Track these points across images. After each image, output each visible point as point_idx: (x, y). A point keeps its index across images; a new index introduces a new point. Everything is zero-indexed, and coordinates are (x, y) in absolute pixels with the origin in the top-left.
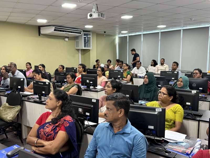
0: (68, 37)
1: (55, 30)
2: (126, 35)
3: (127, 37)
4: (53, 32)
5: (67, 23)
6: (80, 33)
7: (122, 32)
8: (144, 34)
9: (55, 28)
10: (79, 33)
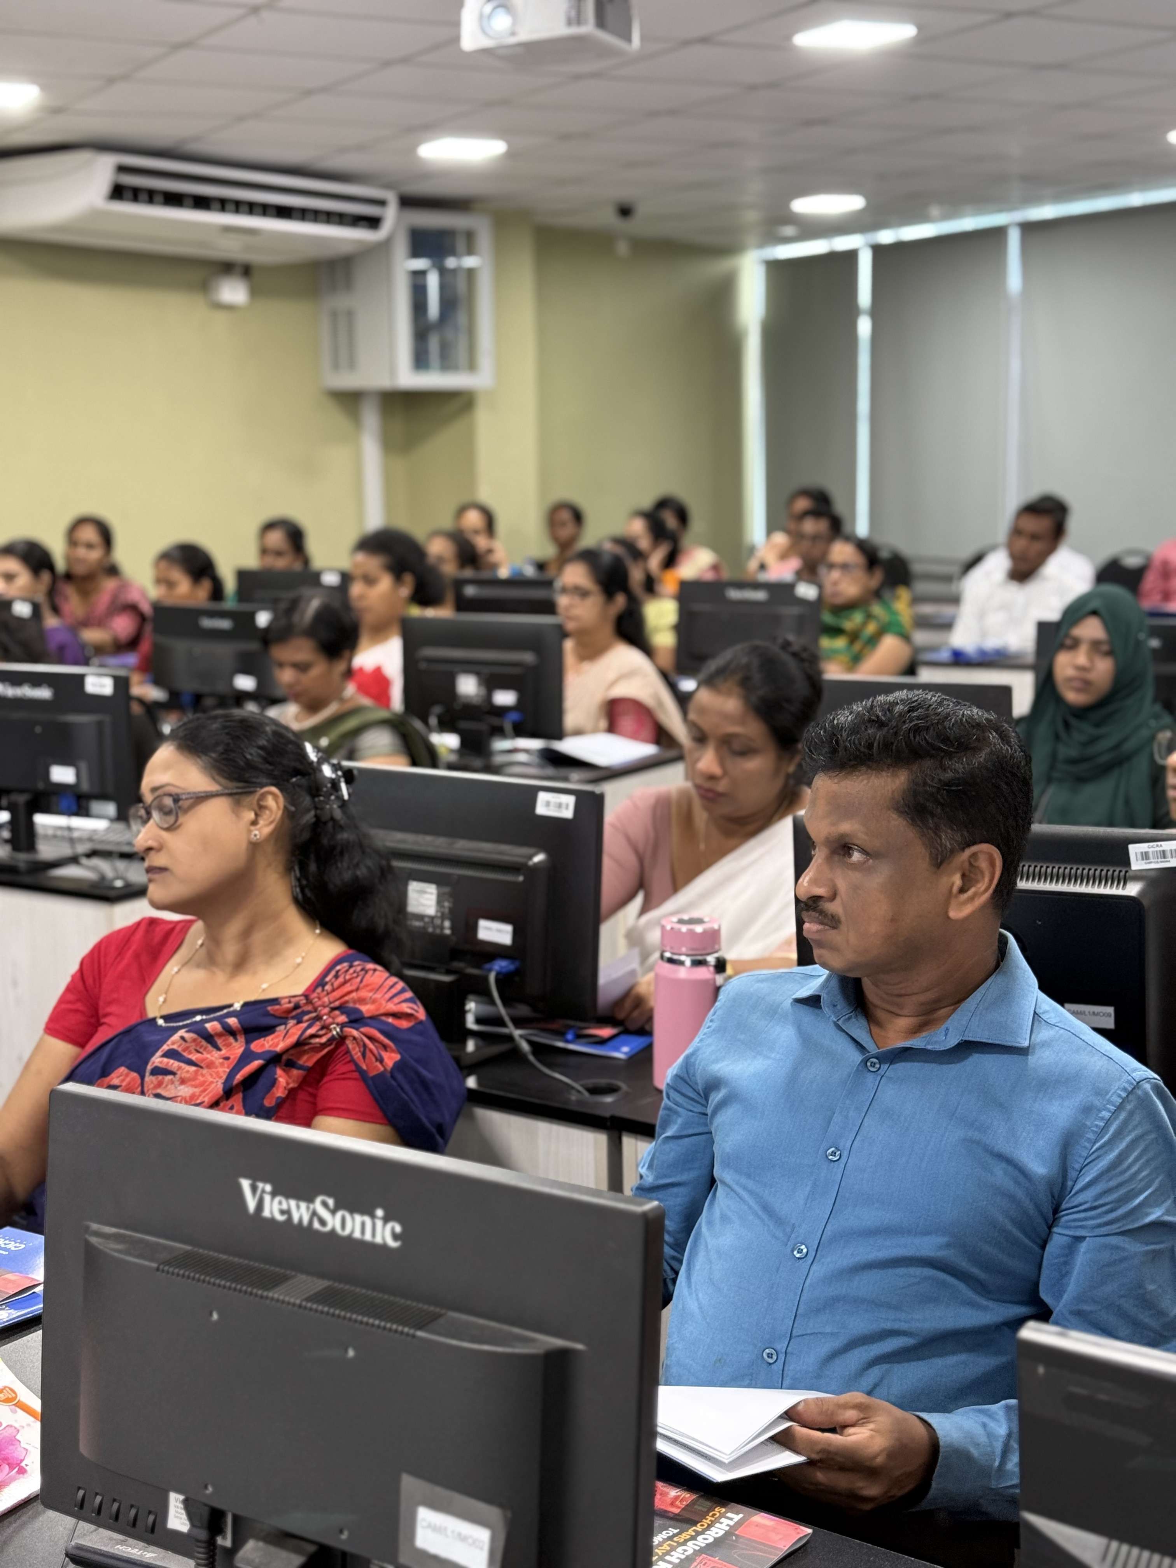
0: (246, 271)
1: (118, 192)
2: (842, 243)
3: (851, 256)
4: (95, 214)
5: (241, 118)
6: (373, 222)
7: (803, 206)
8: (1029, 228)
9: (122, 169)
10: (357, 221)
